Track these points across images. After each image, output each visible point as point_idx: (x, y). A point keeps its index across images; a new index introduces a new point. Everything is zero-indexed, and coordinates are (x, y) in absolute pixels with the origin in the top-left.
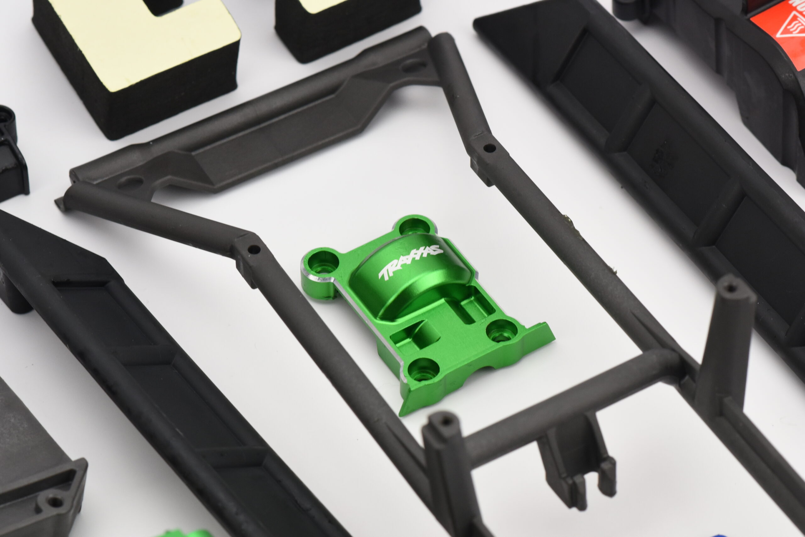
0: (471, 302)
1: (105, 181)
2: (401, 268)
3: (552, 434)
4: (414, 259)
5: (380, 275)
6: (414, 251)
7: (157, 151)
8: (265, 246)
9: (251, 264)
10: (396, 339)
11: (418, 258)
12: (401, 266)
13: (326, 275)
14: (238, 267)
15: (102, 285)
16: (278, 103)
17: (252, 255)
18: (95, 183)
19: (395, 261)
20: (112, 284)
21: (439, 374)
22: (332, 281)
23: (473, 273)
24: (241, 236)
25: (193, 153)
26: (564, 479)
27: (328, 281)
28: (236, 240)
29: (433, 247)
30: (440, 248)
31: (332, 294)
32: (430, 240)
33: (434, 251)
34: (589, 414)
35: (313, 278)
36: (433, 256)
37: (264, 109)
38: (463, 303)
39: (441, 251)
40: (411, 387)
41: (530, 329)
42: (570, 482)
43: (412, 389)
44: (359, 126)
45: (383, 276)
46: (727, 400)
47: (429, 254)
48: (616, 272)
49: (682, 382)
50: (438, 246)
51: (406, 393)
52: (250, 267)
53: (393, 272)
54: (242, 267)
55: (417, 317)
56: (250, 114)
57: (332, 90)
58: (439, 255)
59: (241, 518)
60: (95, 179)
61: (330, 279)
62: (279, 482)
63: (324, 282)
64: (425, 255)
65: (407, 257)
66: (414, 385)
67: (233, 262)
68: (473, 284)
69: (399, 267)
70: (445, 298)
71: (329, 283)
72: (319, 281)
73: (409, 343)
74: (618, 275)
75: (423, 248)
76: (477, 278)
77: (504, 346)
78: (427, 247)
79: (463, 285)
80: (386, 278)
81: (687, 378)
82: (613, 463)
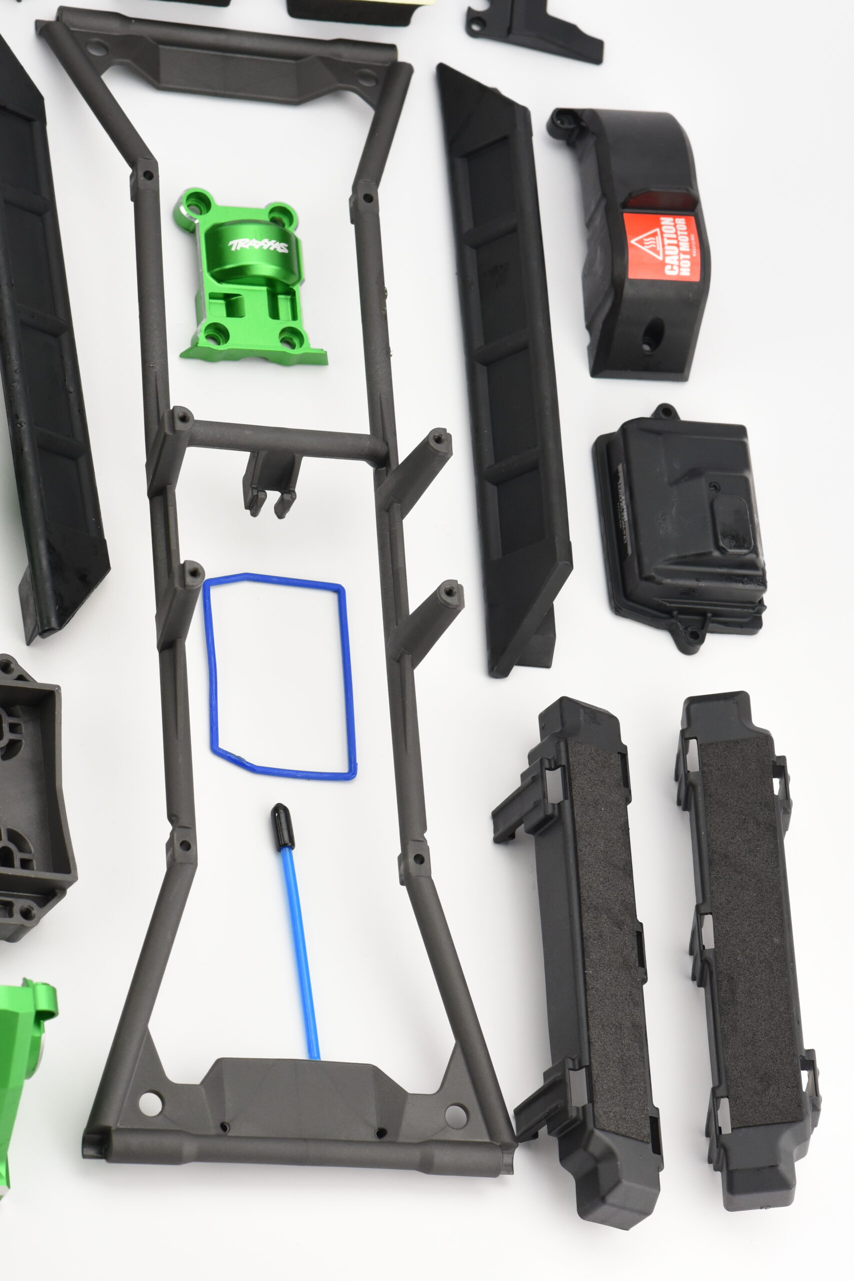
0: (287, 299)
1: (81, 32)
2: (248, 248)
3: (263, 454)
4: (262, 246)
5: (230, 243)
6: (266, 240)
7: (134, 30)
8: (158, 176)
9: (139, 186)
10: (213, 296)
11: (265, 247)
12: (249, 247)
13: (194, 216)
14: (131, 176)
15: (29, 120)
16: (247, 43)
17: (145, 179)
18: (72, 29)
19: (247, 240)
20: (36, 124)
21: (226, 345)
22: (196, 222)
23: (299, 279)
24: (146, 159)
25: (160, 46)
26: (253, 488)
27: (192, 220)
28: (140, 159)
29: (284, 245)
30: (288, 248)
31: (191, 229)
32: (286, 237)
33: (281, 248)
34: (297, 455)
35: (184, 210)
36: (278, 252)
37: (234, 42)
38: (280, 297)
39: (286, 251)
40: (199, 343)
41: (313, 349)
42: (255, 493)
43: (199, 345)
44: (296, 100)
45: (232, 245)
46: (396, 506)
47: (275, 249)
48: (391, 356)
49: (379, 469)
50: (287, 245)
51: (195, 342)
52: (138, 188)
53: (241, 248)
54: (133, 180)
55: (238, 289)
56: (221, 39)
57: (296, 57)
58: (283, 254)
59: (17, 377)
60: (75, 27)
61: (195, 219)
62: (62, 357)
63: (190, 219)
64: (272, 249)
65: (258, 242)
66: (204, 342)
67: (129, 171)
68: (295, 288)
69: (247, 247)
70: (268, 288)
71: (193, 222)
72: (187, 216)
73: (222, 304)
74: (391, 358)
75: (274, 241)
76: (301, 285)
77: (284, 353)
78: (278, 243)
79: (287, 285)
80: (233, 249)
81: (384, 468)
82: (293, 499)
